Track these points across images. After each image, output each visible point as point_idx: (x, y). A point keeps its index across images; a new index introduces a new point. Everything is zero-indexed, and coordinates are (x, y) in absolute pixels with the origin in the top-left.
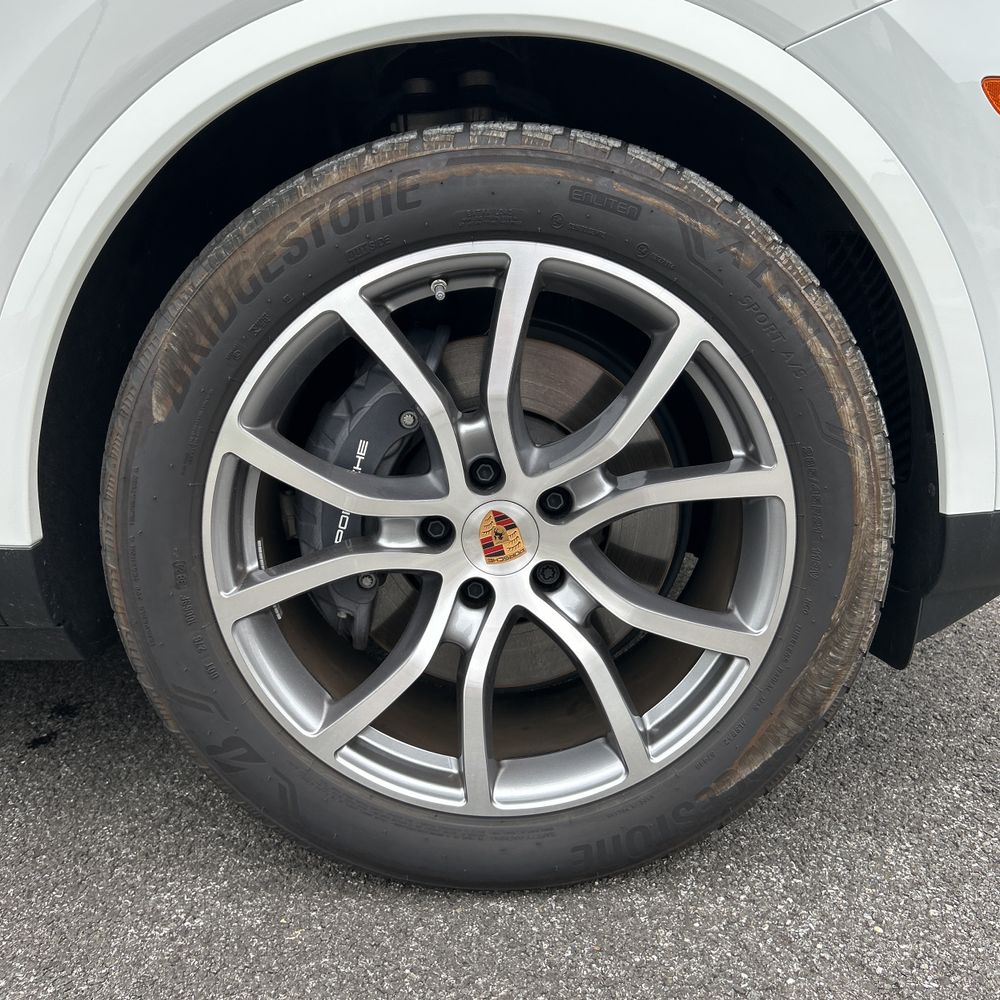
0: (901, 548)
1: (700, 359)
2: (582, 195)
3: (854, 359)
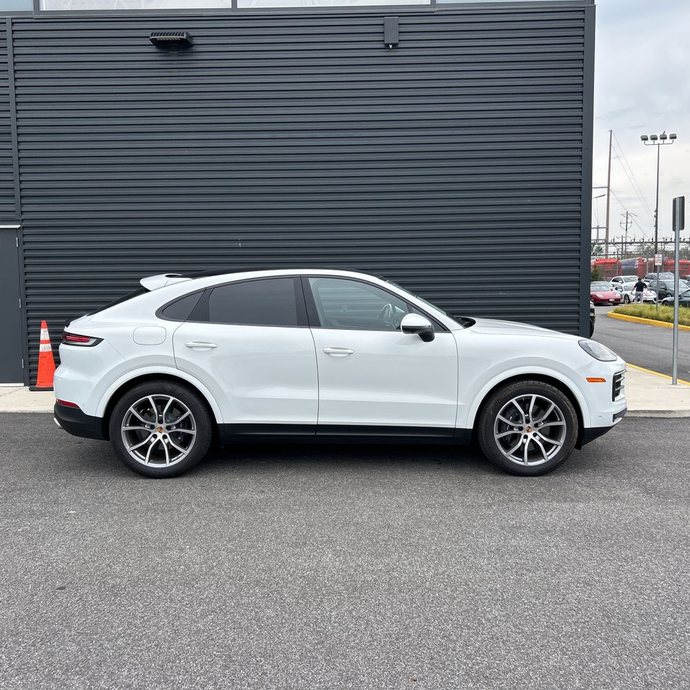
0: (579, 431)
1: (555, 408)
2: (542, 390)
3: (573, 409)
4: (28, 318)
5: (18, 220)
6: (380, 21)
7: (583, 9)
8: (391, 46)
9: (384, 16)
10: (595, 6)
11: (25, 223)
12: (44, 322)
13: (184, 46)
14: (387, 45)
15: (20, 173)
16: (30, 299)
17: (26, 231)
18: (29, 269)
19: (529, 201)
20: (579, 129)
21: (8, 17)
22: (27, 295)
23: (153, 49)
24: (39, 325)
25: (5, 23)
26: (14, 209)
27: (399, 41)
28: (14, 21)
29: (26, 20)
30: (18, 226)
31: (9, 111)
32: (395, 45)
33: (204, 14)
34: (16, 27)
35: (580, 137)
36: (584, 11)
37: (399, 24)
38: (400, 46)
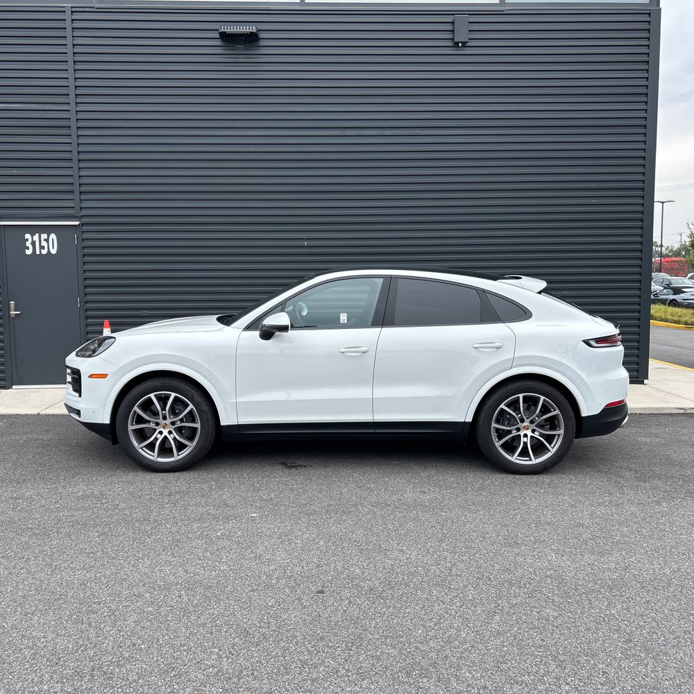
4: (87, 318)
5: (78, 217)
6: (449, 19)
7: (649, 12)
8: (460, 45)
9: (454, 14)
10: (660, 9)
11: (85, 220)
12: (106, 322)
13: (251, 39)
14: (457, 43)
15: (79, 168)
16: (89, 298)
17: (85, 228)
18: (87, 267)
19: (593, 201)
20: (643, 131)
21: (68, 5)
22: (85, 294)
23: (219, 43)
24: (102, 325)
25: (65, 12)
26: (73, 205)
27: (470, 39)
28: (73, 9)
29: (86, 9)
30: (77, 223)
31: (69, 104)
32: (464, 43)
33: (272, 7)
34: (76, 16)
35: (644, 139)
36: (650, 14)
37: (470, 23)
38: (468, 44)
